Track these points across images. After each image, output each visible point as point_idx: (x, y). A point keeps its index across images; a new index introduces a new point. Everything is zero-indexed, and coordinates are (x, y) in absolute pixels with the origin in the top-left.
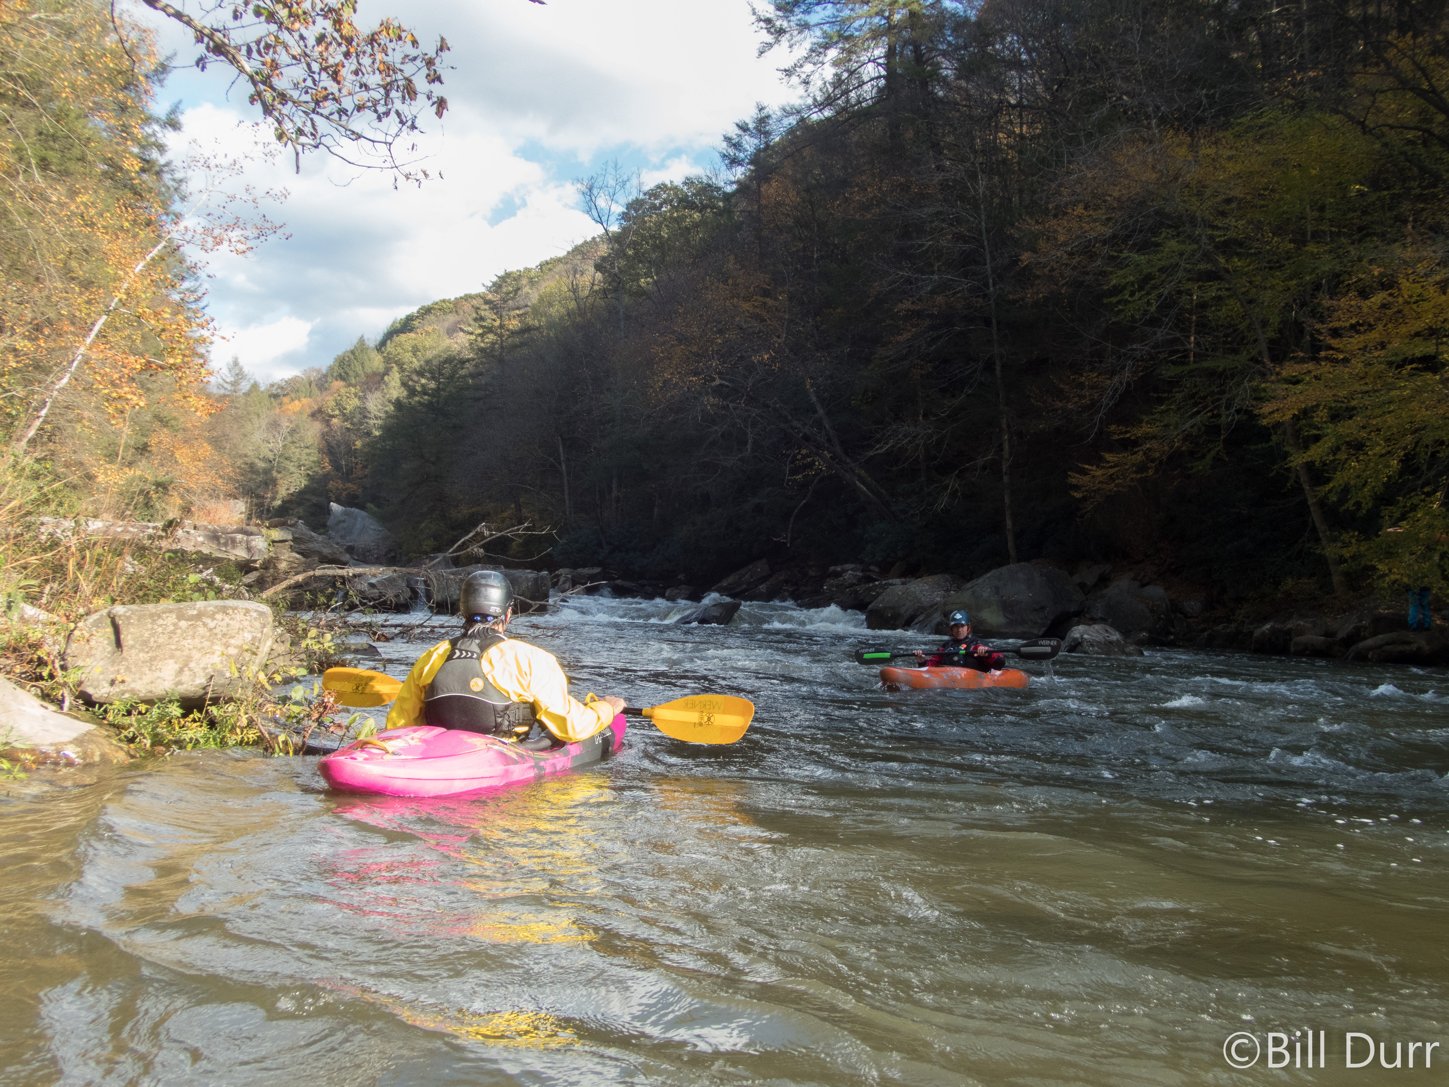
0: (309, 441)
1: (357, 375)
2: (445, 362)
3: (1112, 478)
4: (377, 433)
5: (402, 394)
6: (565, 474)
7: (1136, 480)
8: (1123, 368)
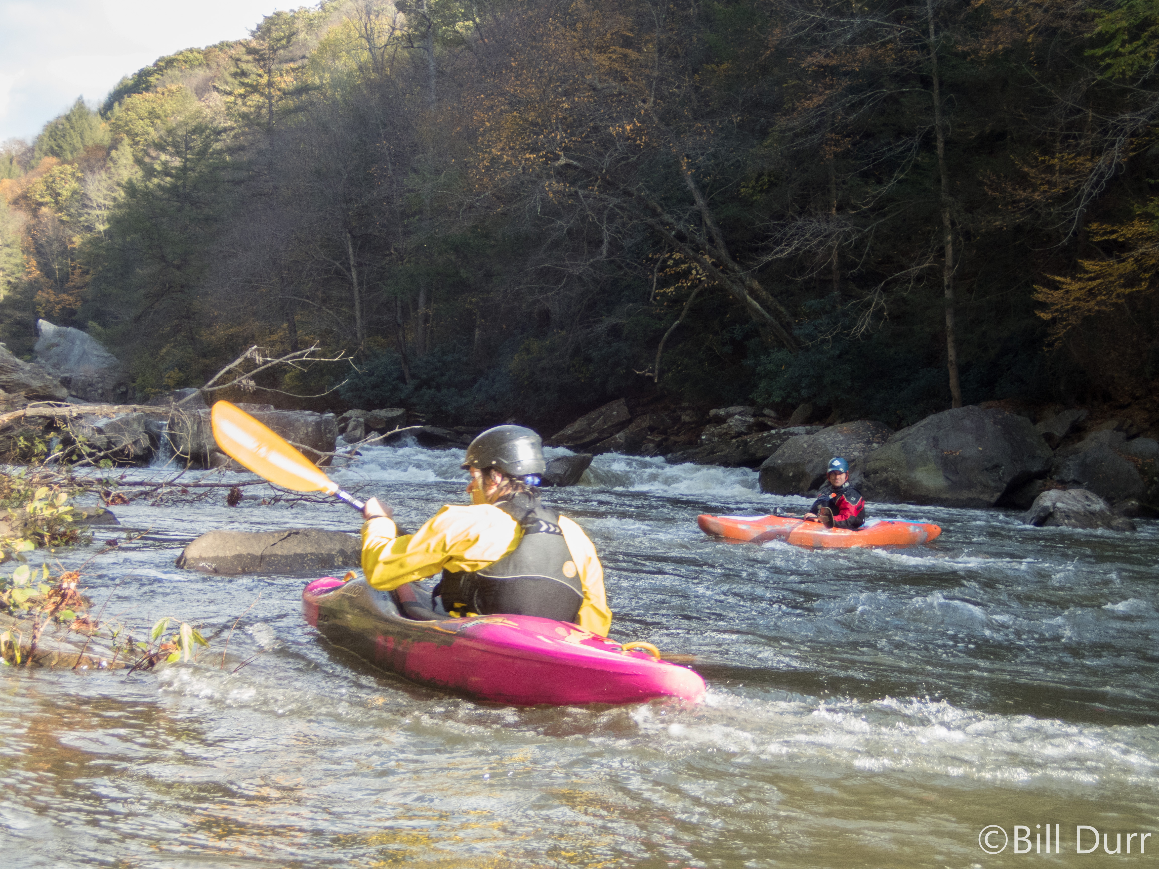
0: (10, 237)
1: (74, 150)
2: (194, 131)
3: (1091, 293)
4: (101, 227)
5: (136, 174)
6: (355, 284)
7: (1124, 296)
8: (1113, 145)
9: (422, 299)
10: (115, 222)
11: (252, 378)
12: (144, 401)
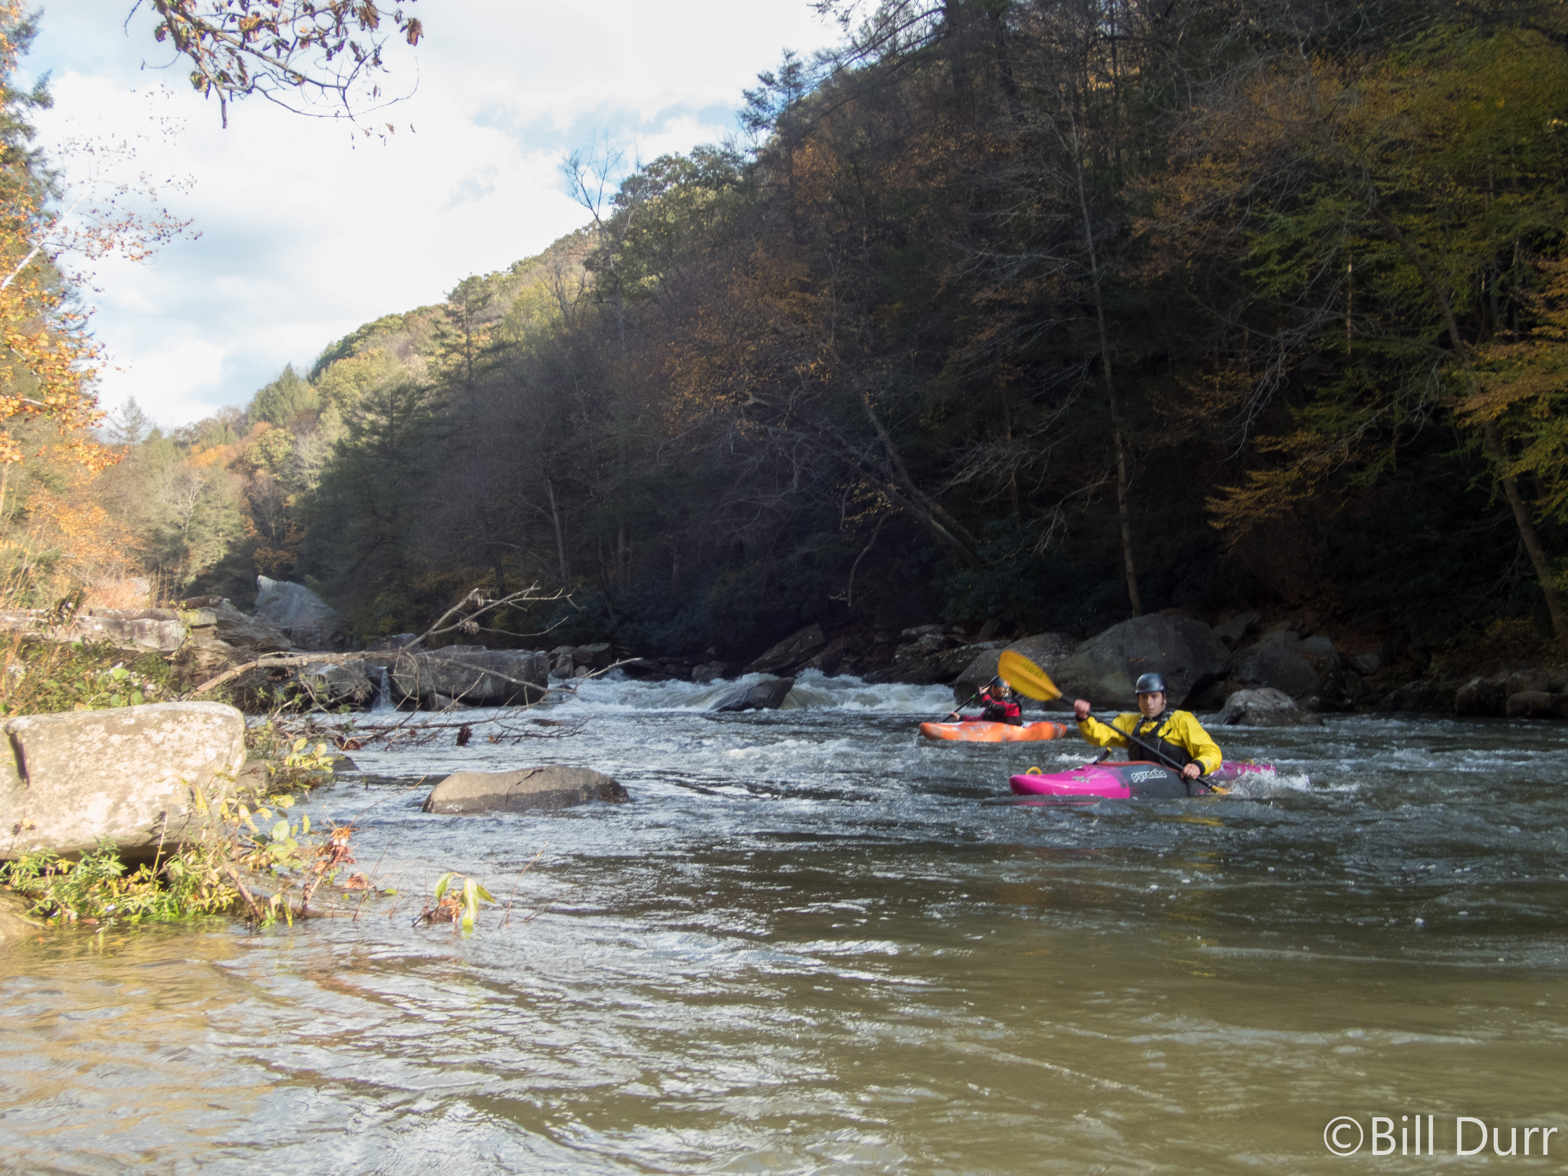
0: (228, 500)
1: (285, 414)
2: (398, 392)
3: (1260, 502)
4: (314, 486)
5: (345, 433)
6: (558, 527)
7: (1291, 503)
8: (1275, 360)
9: (621, 539)
10: (328, 481)
11: (474, 620)
12: (362, 647)
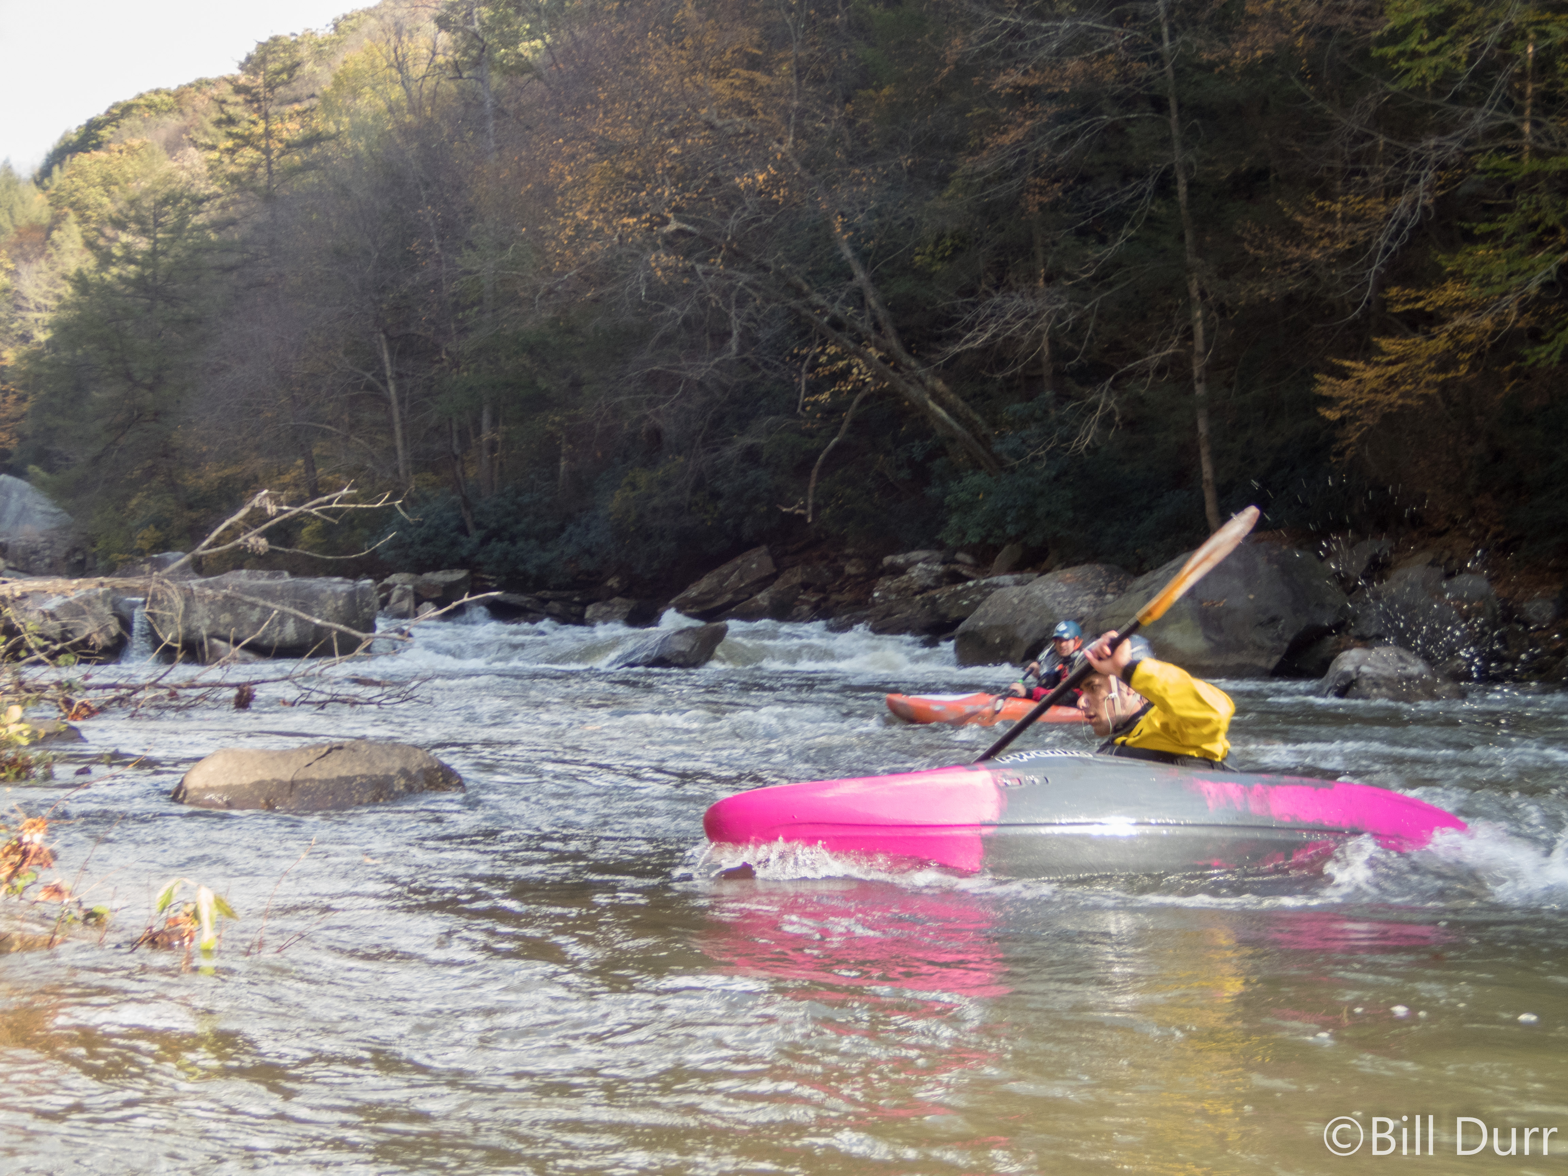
2: (165, 202)
3: (1392, 382)
4: (42, 337)
5: (87, 262)
6: (394, 402)
7: (1436, 384)
8: (1416, 181)
9: (486, 420)
10: (63, 330)
11: (261, 535)
12: (109, 571)
